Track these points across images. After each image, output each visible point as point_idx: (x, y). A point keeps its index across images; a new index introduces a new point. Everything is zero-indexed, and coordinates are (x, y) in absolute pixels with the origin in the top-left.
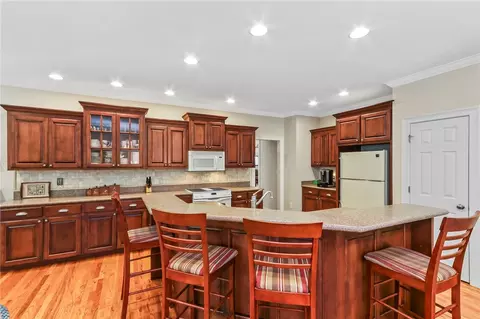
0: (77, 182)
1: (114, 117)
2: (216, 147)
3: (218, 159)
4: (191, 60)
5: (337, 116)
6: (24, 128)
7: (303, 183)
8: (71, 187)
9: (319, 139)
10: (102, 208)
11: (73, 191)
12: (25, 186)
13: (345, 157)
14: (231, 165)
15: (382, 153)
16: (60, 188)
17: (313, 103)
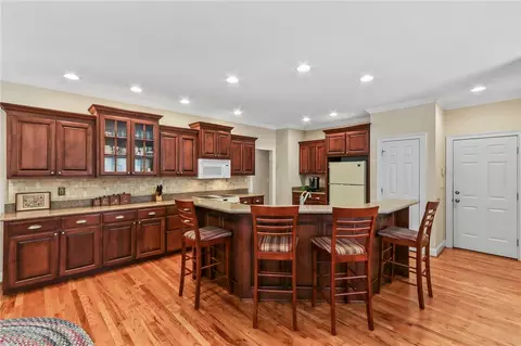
0: (80, 192)
1: (129, 123)
2: (223, 156)
3: (224, 167)
4: (233, 80)
5: (327, 132)
6: (28, 131)
7: (293, 189)
8: (74, 197)
9: (306, 151)
10: (121, 217)
11: (78, 201)
12: (20, 197)
13: (333, 166)
14: (236, 173)
15: (363, 163)
16: (61, 198)
17: (306, 119)
